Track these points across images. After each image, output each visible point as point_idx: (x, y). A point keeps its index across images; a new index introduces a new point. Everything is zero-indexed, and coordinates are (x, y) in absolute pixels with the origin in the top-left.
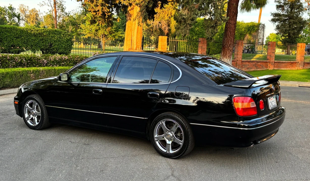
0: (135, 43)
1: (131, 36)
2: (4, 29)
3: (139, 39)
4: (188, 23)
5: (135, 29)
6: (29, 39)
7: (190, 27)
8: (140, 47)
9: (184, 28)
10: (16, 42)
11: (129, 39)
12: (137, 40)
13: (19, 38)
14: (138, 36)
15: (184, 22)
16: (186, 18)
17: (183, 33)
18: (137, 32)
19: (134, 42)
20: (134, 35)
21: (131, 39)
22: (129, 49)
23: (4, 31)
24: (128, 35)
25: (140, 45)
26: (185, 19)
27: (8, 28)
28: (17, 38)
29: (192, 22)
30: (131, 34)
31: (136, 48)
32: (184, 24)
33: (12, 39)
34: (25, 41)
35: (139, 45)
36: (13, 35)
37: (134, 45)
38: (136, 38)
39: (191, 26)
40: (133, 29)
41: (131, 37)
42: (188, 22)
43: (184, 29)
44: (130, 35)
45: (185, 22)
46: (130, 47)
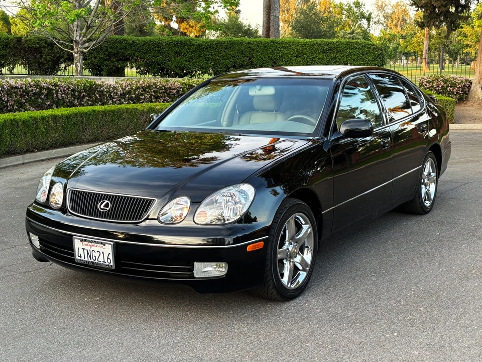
2: (280, 44)
6: (314, 58)
13: (300, 57)
27: (286, 42)
28: (297, 57)
33: (291, 59)
34: (308, 61)
36: (291, 53)
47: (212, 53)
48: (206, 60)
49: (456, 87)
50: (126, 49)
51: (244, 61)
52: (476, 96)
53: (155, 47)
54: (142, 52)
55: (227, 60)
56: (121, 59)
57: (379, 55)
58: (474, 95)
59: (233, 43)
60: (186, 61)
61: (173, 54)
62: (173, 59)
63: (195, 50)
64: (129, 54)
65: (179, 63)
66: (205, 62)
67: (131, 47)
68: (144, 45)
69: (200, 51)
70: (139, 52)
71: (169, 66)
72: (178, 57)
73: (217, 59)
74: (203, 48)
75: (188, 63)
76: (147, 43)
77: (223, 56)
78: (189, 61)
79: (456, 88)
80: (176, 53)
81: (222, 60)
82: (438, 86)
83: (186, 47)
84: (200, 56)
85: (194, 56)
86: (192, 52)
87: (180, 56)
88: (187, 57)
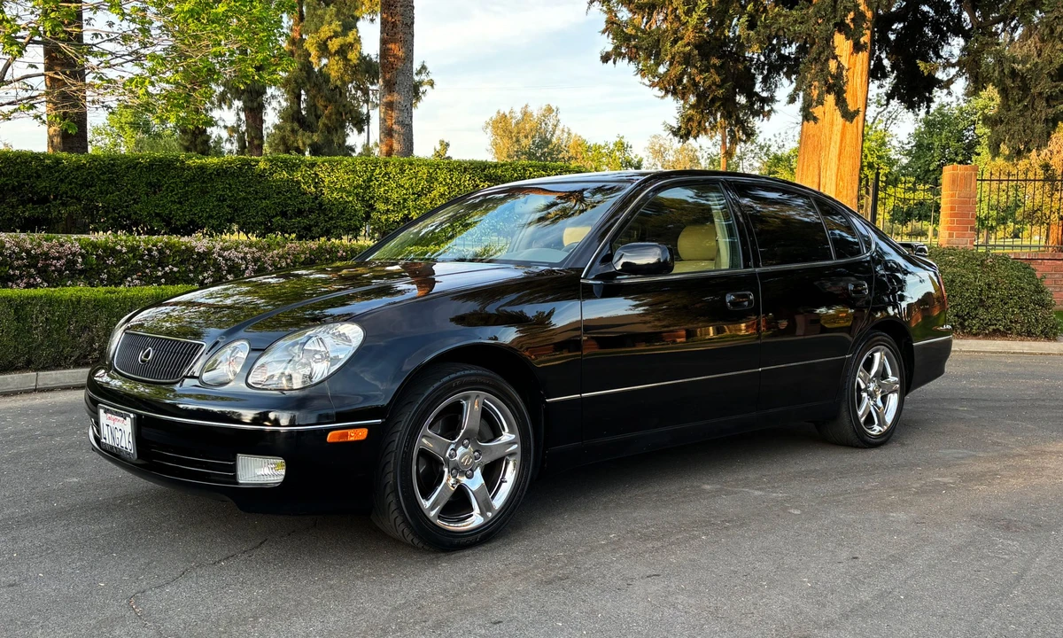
1: (817, 169)
3: (847, 178)
4: (1040, 94)
5: (833, 144)
7: (1049, 106)
9: (1022, 115)
11: (808, 181)
12: (837, 185)
14: (841, 167)
15: (1019, 88)
16: (1028, 70)
17: (1016, 136)
18: (840, 154)
20: (826, 164)
21: (817, 180)
24: (805, 167)
26: (1023, 78)
29: (1056, 87)
30: (816, 163)
32: (1020, 101)
38: (834, 178)
39: (1054, 106)
40: (824, 146)
41: (817, 173)
42: (1038, 89)
43: (1021, 119)
44: (811, 168)
45: (1025, 89)
47: (230, 185)
48: (219, 200)
50: (39, 176)
51: (304, 202)
53: (105, 173)
54: (76, 183)
55: (265, 199)
56: (31, 200)
61: (142, 189)
62: (144, 198)
63: (192, 180)
64: (46, 187)
65: (157, 206)
66: (215, 203)
67: (51, 173)
69: (204, 182)
70: (71, 184)
71: (135, 213)
72: (155, 193)
73: (244, 199)
74: (211, 174)
75: (178, 206)
77: (257, 193)
78: (180, 203)
80: (150, 184)
81: (255, 199)
83: (173, 173)
84: (204, 192)
85: (192, 192)
86: (186, 184)
87: (160, 191)
88: (176, 194)
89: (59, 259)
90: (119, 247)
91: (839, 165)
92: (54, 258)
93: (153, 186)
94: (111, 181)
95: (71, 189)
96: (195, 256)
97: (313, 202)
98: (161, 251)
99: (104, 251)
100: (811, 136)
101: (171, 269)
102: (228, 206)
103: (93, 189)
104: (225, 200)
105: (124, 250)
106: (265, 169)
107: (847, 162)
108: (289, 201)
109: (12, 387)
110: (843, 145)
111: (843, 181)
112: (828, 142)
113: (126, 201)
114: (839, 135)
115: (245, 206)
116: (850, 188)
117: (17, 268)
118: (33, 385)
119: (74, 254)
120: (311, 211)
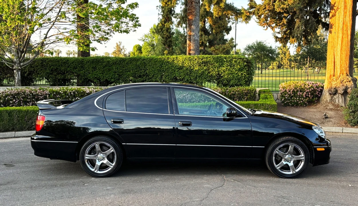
0: (339, 67)
1: (333, 55)
3: (344, 59)
5: (338, 45)
8: (345, 72)
10: (178, 74)
11: (330, 60)
18: (341, 49)
19: (337, 66)
20: (337, 53)
21: (333, 60)
22: (331, 76)
23: (166, 62)
24: (329, 55)
25: (346, 70)
30: (333, 53)
31: (340, 74)
33: (174, 71)
35: (343, 69)
37: (337, 70)
38: (339, 59)
40: (335, 46)
41: (333, 57)
44: (331, 55)
46: (332, 73)
47: (117, 67)
48: (114, 73)
49: (305, 91)
51: (141, 73)
52: (325, 99)
57: (245, 66)
58: (323, 98)
59: (132, 60)
60: (100, 73)
61: (91, 69)
63: (106, 66)
68: (73, 63)
71: (89, 77)
72: (95, 70)
75: (102, 75)
76: (74, 61)
79: (305, 93)
82: (290, 91)
83: (100, 64)
84: (110, 70)
85: (106, 70)
86: (104, 67)
87: (96, 70)
88: (101, 71)
89: (42, 96)
90: (60, 92)
91: (341, 54)
92: (40, 96)
93: (94, 68)
94: (82, 67)
95: (71, 69)
96: (86, 94)
97: (144, 73)
98: (74, 93)
99: (56, 93)
100: (330, 42)
101: (78, 98)
102: (117, 74)
103: (77, 69)
104: (116, 72)
105: (62, 92)
106: (128, 62)
107: (344, 53)
108: (136, 73)
109: (7, 136)
110: (342, 46)
111: (342, 60)
112: (337, 45)
113: (86, 73)
114: (341, 41)
115: (122, 74)
116: (345, 63)
117: (29, 99)
118: (14, 136)
119: (46, 94)
120: (144, 75)
